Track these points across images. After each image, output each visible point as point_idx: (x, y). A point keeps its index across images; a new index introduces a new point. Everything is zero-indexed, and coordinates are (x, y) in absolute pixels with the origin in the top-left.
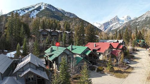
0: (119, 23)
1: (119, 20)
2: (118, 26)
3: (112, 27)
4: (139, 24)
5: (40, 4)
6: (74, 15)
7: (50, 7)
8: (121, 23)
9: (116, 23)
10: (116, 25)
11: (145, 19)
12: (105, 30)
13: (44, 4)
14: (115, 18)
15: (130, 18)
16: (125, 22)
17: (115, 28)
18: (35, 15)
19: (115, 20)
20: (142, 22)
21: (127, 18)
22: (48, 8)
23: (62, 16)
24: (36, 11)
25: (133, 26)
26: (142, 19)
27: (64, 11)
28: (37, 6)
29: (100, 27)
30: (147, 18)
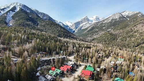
0: (88, 23)
1: (88, 20)
2: (88, 25)
3: (82, 26)
4: (105, 25)
5: (15, 4)
6: (47, 15)
7: (24, 7)
8: (90, 22)
9: (86, 23)
10: (85, 24)
11: (111, 20)
12: (76, 29)
13: (19, 4)
14: (85, 18)
15: (98, 18)
16: (94, 22)
17: (85, 28)
18: (11, 17)
19: (85, 20)
20: (108, 24)
21: (96, 18)
22: (23, 8)
23: (37, 19)
24: (11, 12)
25: (100, 27)
26: (108, 21)
27: (38, 11)
28: (12, 7)
29: (71, 26)
30: (112, 20)
